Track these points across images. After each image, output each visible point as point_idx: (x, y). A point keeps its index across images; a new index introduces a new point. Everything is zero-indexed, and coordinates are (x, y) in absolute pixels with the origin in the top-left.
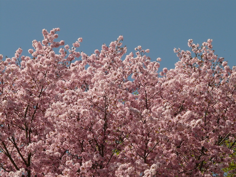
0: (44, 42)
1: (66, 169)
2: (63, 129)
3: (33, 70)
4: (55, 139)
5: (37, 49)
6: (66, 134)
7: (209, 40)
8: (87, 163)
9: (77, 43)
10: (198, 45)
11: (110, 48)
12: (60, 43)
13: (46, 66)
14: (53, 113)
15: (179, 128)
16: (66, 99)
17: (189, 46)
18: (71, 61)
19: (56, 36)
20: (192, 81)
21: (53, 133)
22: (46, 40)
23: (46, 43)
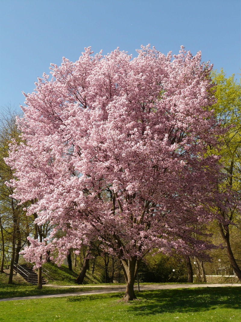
0: (86, 53)
1: (97, 100)
2: (94, 85)
3: (81, 64)
4: (92, 90)
5: (83, 56)
6: (95, 87)
7: (149, 44)
8: (104, 97)
9: (101, 52)
10: (145, 47)
11: (115, 52)
12: (92, 52)
13: (86, 62)
14: (90, 80)
15: (137, 80)
16: (94, 74)
17: (141, 48)
18: (100, 59)
19: (90, 50)
20: (143, 61)
21: (91, 88)
22: (86, 52)
23: (87, 53)
